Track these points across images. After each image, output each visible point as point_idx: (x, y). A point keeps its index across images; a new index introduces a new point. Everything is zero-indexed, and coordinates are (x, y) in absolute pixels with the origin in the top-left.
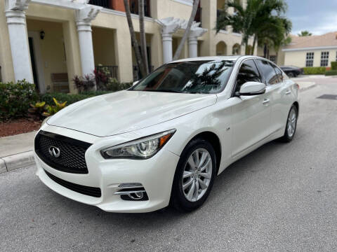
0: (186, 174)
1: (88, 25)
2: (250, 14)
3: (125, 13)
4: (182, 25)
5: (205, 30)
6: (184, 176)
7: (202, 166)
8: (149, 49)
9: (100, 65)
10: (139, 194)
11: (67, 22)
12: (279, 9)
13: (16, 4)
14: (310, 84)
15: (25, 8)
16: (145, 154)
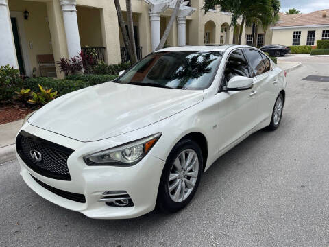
0: (172, 176)
1: (73, 5)
4: (171, 4)
5: (194, 9)
6: (171, 179)
7: (189, 166)
8: (136, 29)
9: (87, 46)
10: (125, 200)
14: (296, 64)
16: (130, 160)
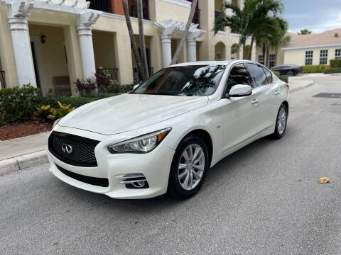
0: (181, 166)
1: (89, 29)
2: (247, 15)
3: (124, 16)
4: (181, 27)
5: (203, 31)
7: (196, 159)
8: (148, 51)
9: (101, 68)
10: (141, 182)
11: (68, 27)
12: (275, 10)
13: (20, 11)
14: (308, 82)
15: (28, 14)
16: (145, 149)
